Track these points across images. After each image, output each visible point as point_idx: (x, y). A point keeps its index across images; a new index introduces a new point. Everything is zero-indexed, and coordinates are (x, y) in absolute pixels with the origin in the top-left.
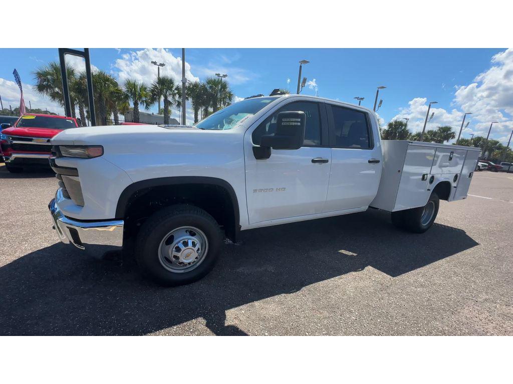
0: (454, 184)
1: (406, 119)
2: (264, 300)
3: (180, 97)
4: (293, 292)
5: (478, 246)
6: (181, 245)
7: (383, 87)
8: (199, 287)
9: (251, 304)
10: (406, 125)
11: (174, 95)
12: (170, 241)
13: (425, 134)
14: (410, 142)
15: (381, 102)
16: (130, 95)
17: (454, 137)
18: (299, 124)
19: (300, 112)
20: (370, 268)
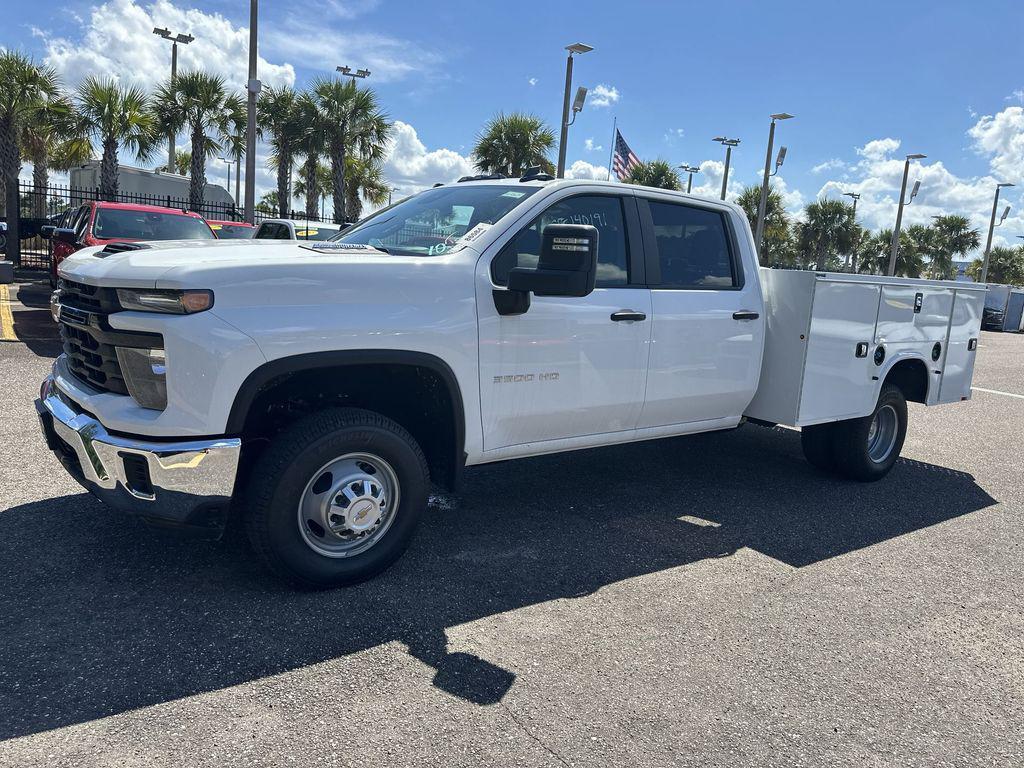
0: (932, 367)
1: (853, 195)
2: (523, 609)
3: (239, 127)
4: (583, 595)
5: (994, 507)
6: (348, 492)
7: (784, 117)
8: (379, 591)
9: (496, 616)
10: (851, 212)
11: (223, 123)
12: (325, 482)
13: (903, 235)
14: (818, 275)
15: (783, 152)
16: (94, 119)
17: (975, 244)
18: (586, 249)
19: (586, 227)
20: (747, 550)
